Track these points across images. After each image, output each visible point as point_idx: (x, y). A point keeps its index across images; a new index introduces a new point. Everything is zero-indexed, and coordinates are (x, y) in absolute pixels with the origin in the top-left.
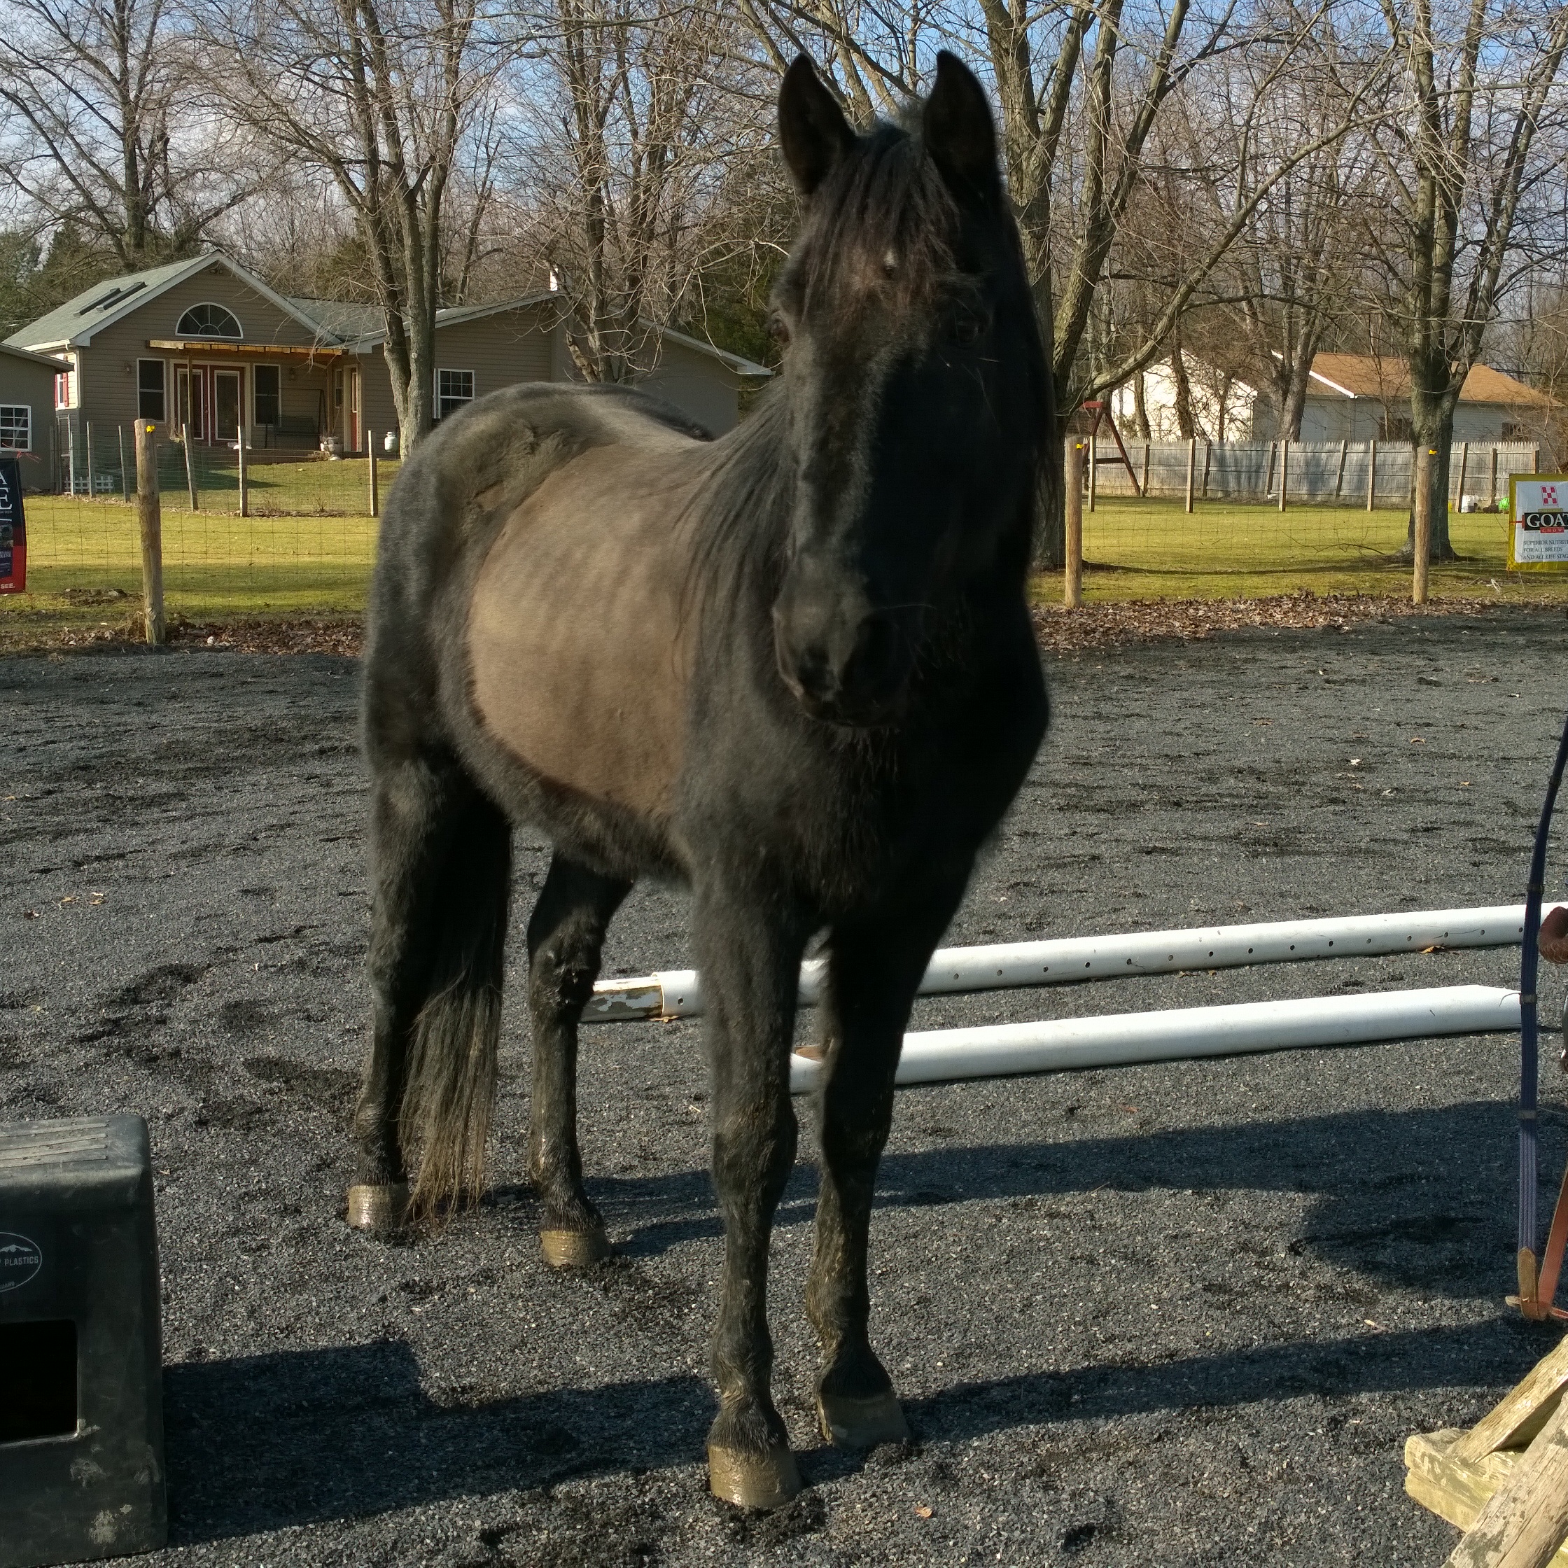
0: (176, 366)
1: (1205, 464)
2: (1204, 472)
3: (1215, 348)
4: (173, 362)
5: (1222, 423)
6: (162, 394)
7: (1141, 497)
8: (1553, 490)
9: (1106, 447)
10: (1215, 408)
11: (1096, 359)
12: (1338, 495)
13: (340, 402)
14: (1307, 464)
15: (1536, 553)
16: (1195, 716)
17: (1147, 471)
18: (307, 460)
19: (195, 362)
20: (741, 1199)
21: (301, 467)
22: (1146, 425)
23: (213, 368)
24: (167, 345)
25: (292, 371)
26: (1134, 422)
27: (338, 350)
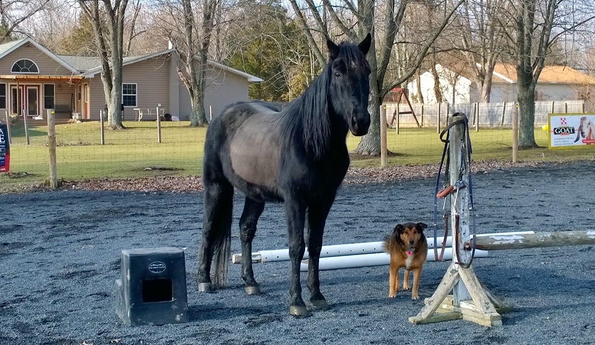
0: (11, 85)
1: (447, 113)
2: (446, 116)
3: (450, 64)
4: (10, 84)
5: (454, 96)
6: (5, 98)
7: (420, 128)
8: (565, 119)
9: (404, 107)
10: (451, 89)
11: (401, 69)
12: (502, 125)
13: (80, 98)
14: (489, 112)
15: (559, 143)
16: (422, 199)
17: (422, 117)
18: (67, 123)
19: (20, 84)
20: (295, 258)
21: (65, 126)
22: (422, 97)
23: (26, 86)
24: (8, 77)
25: (60, 86)
26: (417, 96)
27: (80, 76)
